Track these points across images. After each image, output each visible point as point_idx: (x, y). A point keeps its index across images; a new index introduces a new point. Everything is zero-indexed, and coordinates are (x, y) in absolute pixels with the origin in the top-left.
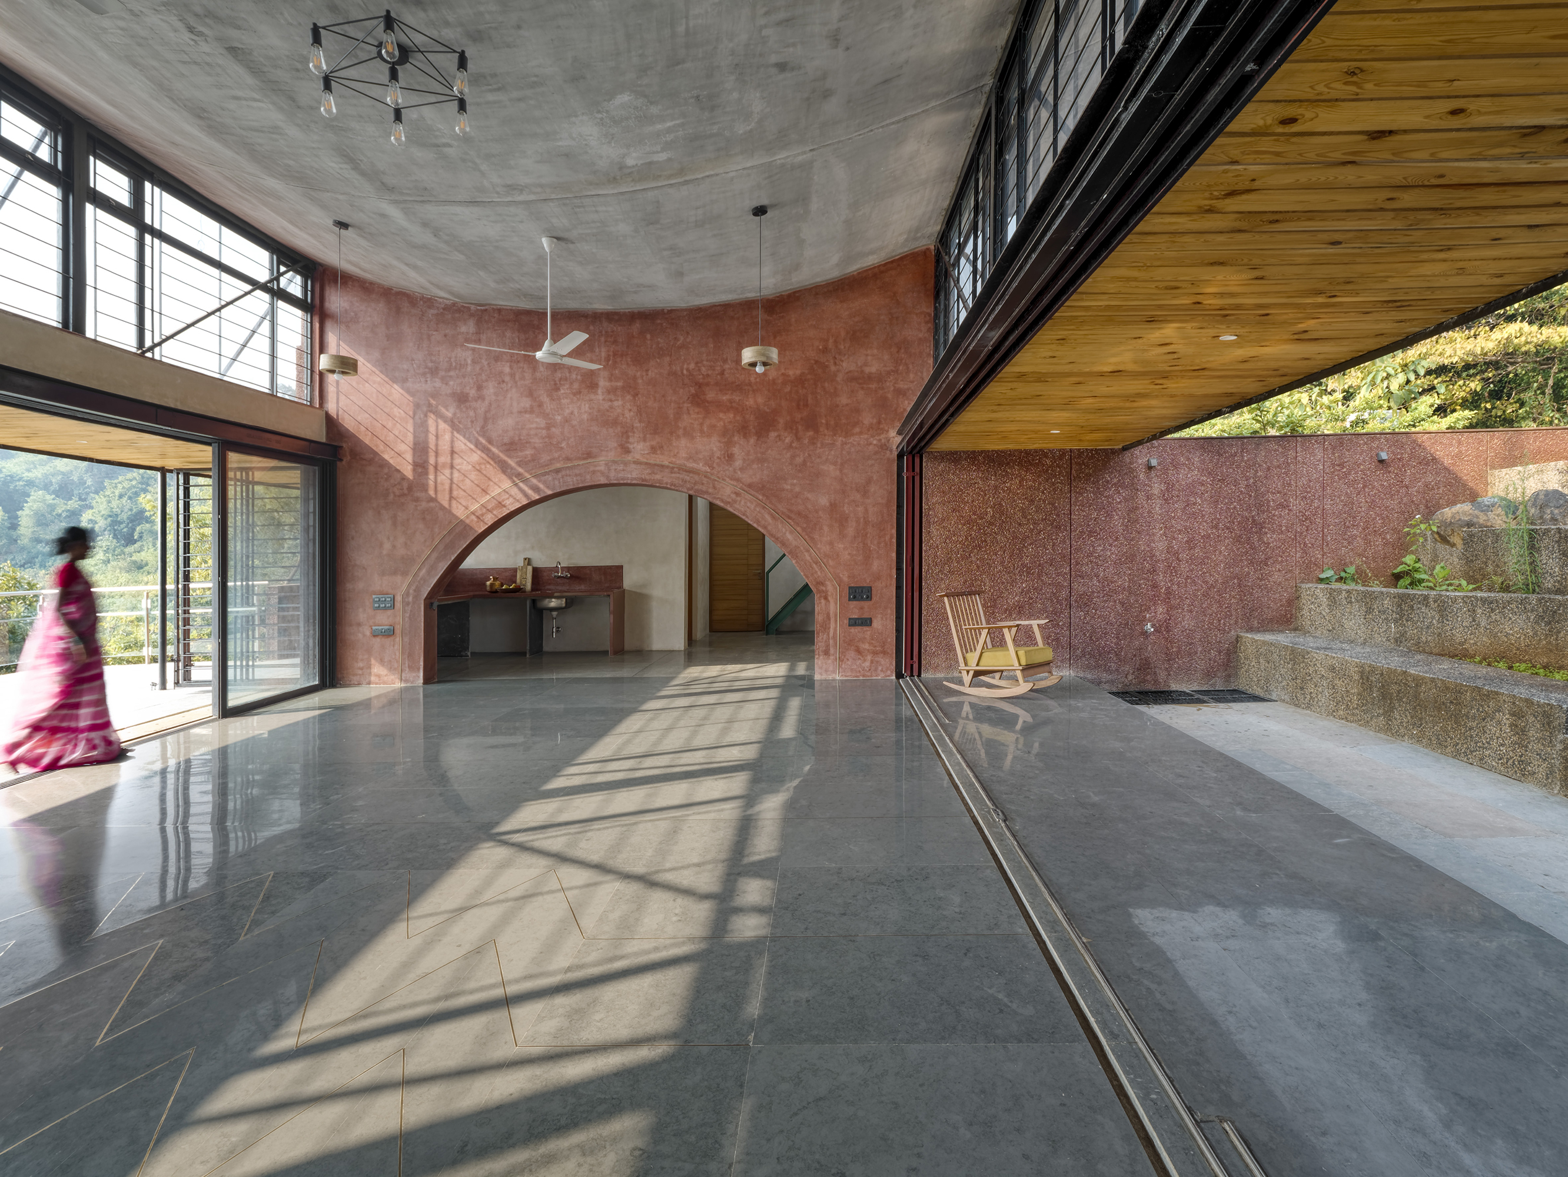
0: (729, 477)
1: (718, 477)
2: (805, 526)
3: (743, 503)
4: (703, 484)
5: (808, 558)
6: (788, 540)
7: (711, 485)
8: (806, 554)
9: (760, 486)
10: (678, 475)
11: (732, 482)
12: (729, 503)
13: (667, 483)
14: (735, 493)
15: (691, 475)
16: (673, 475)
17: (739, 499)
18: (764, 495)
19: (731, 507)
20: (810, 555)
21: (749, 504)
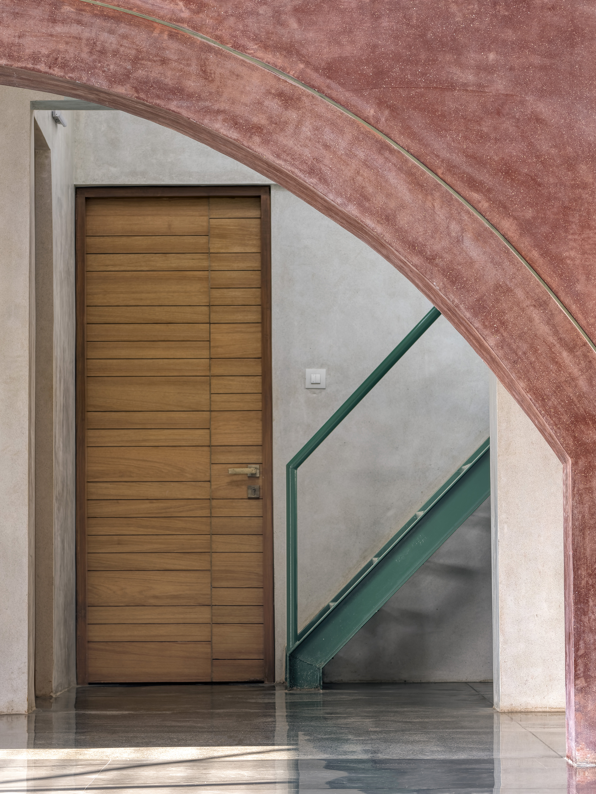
0: (256, 39)
1: (219, 38)
2: (529, 213)
3: (306, 130)
4: (164, 61)
5: (543, 329)
6: (471, 263)
7: (194, 68)
8: (536, 315)
9: (368, 70)
10: (75, 29)
11: (269, 57)
12: (257, 129)
13: (35, 58)
14: (280, 95)
15: (123, 29)
16: (59, 29)
17: (293, 115)
18: (381, 103)
19: (266, 142)
20: (550, 320)
21: (328, 135)
